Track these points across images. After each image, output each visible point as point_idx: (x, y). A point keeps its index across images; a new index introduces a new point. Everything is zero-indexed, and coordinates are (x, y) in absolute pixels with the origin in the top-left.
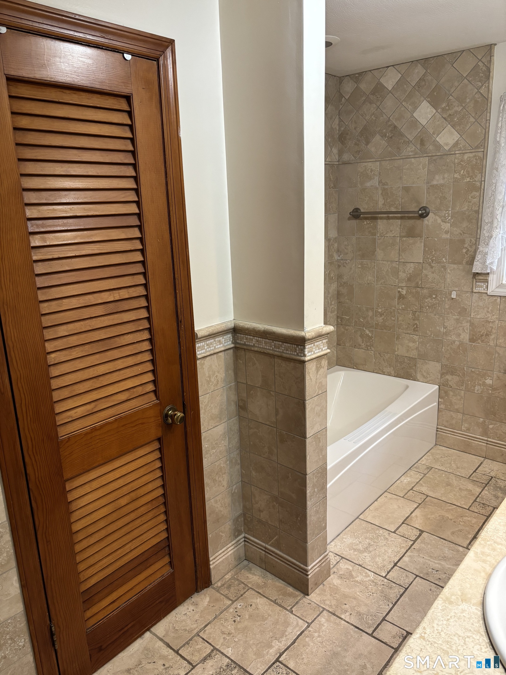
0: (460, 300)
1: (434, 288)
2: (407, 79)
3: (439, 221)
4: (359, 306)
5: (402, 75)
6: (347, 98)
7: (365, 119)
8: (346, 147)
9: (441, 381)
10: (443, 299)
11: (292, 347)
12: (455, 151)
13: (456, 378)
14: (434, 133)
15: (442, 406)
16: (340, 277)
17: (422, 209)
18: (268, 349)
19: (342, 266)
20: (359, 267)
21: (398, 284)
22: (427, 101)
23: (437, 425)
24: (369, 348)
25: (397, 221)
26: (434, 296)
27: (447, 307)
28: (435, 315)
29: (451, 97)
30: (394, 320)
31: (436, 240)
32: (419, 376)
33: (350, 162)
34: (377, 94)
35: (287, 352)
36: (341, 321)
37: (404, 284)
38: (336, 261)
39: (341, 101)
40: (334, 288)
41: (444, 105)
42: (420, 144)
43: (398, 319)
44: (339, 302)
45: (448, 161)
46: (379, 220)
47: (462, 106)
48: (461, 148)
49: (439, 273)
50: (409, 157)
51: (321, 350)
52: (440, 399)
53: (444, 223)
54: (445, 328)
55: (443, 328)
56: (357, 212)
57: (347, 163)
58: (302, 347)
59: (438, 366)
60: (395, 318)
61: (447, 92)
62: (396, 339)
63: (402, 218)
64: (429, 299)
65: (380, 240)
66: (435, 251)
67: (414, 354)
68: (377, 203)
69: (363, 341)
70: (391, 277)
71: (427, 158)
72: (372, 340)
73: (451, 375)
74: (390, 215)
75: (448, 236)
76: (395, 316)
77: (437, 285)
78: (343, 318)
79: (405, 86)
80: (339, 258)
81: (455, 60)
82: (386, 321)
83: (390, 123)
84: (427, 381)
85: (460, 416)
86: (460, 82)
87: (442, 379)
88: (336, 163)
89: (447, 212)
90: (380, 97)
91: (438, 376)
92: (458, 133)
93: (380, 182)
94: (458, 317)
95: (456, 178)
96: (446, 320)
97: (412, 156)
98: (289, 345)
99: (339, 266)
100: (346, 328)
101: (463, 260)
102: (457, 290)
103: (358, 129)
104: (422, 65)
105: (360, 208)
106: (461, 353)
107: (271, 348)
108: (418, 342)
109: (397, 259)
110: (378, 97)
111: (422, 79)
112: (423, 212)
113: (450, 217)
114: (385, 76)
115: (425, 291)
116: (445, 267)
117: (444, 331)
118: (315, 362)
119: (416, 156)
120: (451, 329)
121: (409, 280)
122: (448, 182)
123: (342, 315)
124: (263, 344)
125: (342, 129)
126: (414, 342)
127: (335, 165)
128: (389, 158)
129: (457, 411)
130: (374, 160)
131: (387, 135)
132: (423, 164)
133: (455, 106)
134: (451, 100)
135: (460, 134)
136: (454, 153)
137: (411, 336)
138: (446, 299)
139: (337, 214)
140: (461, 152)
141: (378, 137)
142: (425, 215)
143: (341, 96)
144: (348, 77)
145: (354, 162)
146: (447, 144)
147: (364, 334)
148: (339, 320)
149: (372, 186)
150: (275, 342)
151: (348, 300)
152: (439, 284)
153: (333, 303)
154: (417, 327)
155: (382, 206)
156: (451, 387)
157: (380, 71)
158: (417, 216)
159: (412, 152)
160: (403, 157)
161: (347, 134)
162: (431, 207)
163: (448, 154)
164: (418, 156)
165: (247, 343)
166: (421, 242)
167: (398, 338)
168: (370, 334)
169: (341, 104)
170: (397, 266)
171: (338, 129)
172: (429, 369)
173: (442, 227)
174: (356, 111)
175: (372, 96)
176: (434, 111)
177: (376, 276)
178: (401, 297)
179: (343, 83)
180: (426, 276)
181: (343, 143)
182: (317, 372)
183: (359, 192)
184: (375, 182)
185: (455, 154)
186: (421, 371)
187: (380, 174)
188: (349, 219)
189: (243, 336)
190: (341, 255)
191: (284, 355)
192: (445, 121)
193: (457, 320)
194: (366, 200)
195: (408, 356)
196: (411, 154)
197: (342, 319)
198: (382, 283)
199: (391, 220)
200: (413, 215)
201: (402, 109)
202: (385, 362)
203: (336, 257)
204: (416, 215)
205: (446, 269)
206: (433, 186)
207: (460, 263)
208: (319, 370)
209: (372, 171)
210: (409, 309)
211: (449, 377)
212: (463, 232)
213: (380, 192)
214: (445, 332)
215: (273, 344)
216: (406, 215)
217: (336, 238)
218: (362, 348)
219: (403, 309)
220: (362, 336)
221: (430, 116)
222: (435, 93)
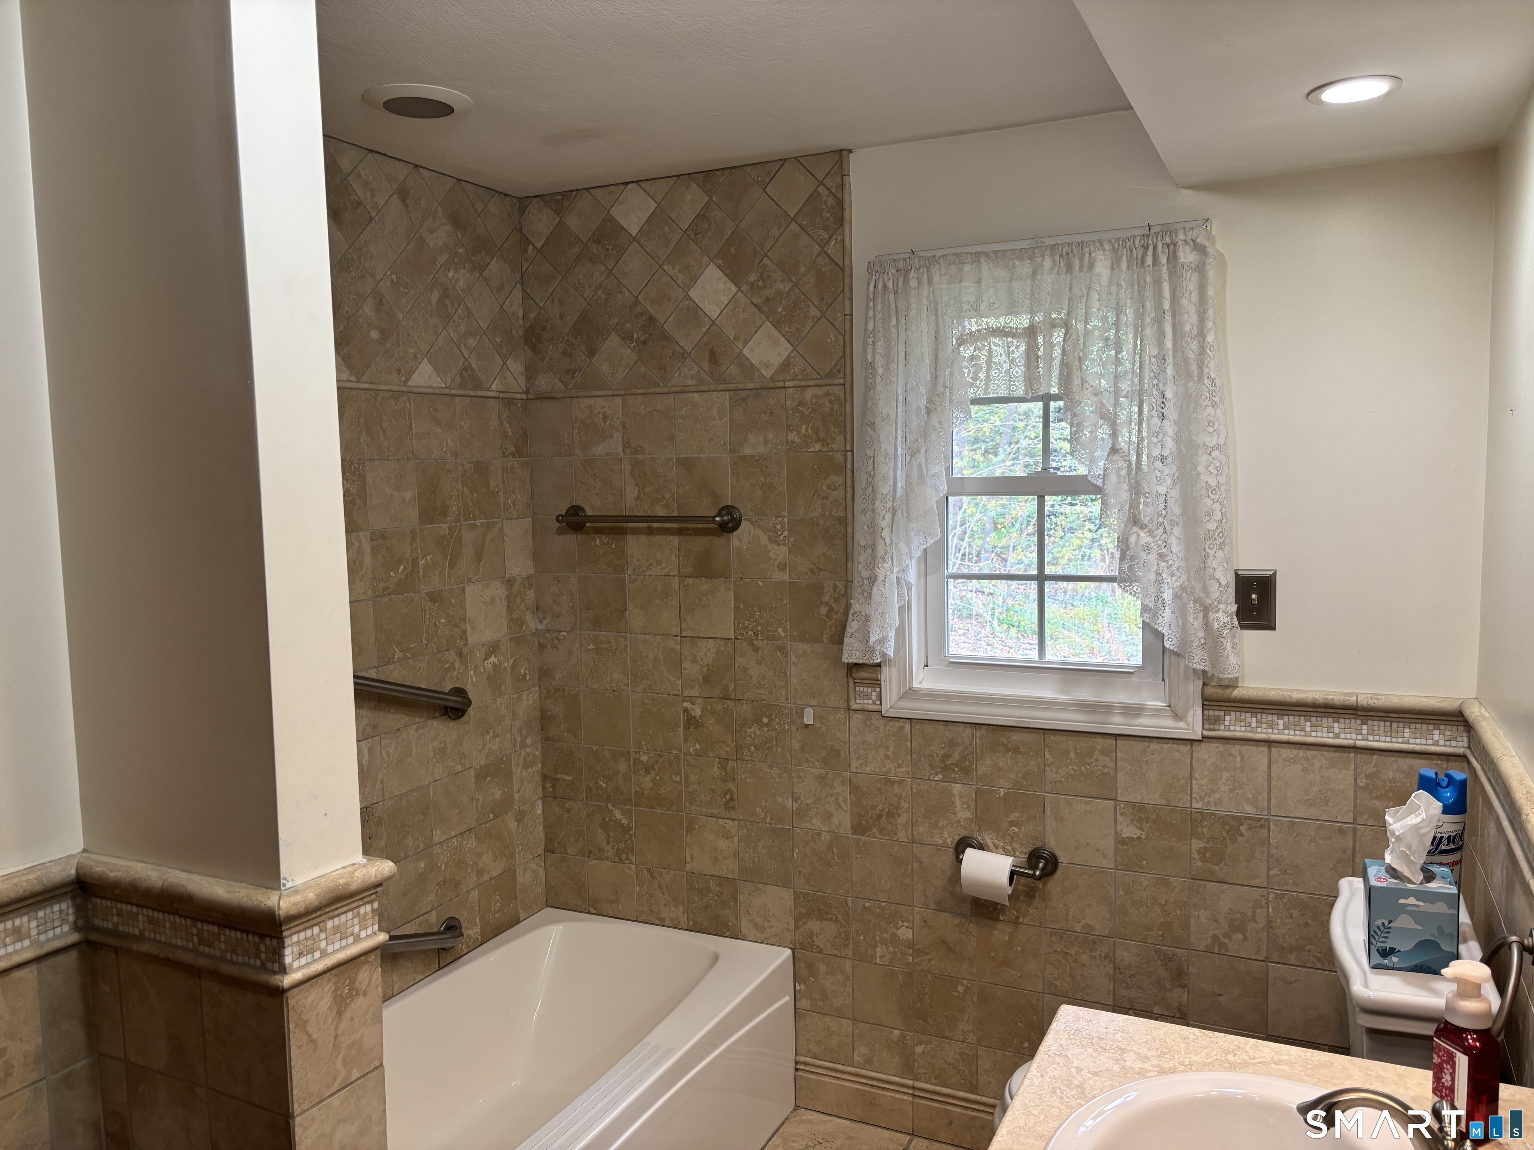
0: (824, 729)
1: (765, 700)
2: (670, 214)
3: (764, 539)
4: (594, 748)
5: (659, 204)
6: (539, 245)
7: (582, 296)
8: (542, 360)
9: (797, 939)
10: (787, 728)
11: (248, 940)
12: (785, 381)
13: (831, 929)
14: (736, 339)
15: (804, 1003)
16: (545, 673)
17: (723, 512)
18: (182, 948)
19: (549, 646)
20: (589, 650)
21: (682, 692)
22: (715, 264)
23: (797, 1054)
24: (624, 856)
25: (671, 537)
26: (765, 720)
27: (796, 746)
28: (771, 767)
29: (766, 261)
30: (679, 783)
31: (760, 584)
32: (745, 926)
33: (554, 395)
34: (606, 242)
35: (235, 958)
36: (553, 787)
37: (695, 692)
38: (533, 635)
39: (526, 251)
40: (531, 702)
41: (752, 277)
42: (710, 360)
43: (687, 778)
44: (547, 739)
45: (772, 402)
46: (628, 536)
47: (792, 281)
48: (797, 375)
49: (773, 664)
50: (686, 389)
51: (350, 940)
52: (797, 984)
53: (774, 545)
54: (796, 799)
55: (791, 800)
56: (577, 514)
57: (546, 398)
58: (275, 943)
59: (786, 897)
60: (681, 778)
61: (758, 249)
62: (687, 831)
63: (680, 532)
64: (755, 728)
65: (633, 583)
66: (760, 612)
67: (729, 868)
68: (621, 496)
69: (608, 837)
70: (666, 675)
71: (727, 393)
72: (631, 835)
73: (818, 919)
74: (655, 525)
75: (785, 576)
76: (680, 771)
77: (771, 693)
78: (558, 779)
79: (666, 229)
80: (540, 627)
81: (769, 179)
82: (660, 786)
83: (638, 310)
84: (765, 939)
85: (847, 1026)
86: (784, 228)
87: (798, 932)
88: (518, 396)
89: (780, 519)
90: (612, 249)
91: (788, 924)
92: (788, 341)
93: (626, 445)
94: (822, 771)
95: (793, 442)
96: (796, 780)
97: (692, 389)
98: (238, 935)
99: (542, 647)
100: (567, 805)
101: (822, 633)
102: (816, 704)
103: (569, 318)
104: (699, 185)
105: (584, 506)
106: (837, 862)
107: (190, 946)
108: (736, 839)
109: (676, 631)
110: (608, 249)
111: (701, 216)
112: (725, 518)
113: (786, 532)
114: (622, 203)
115: (744, 707)
116: (785, 648)
117: (794, 808)
118: (329, 980)
119: (702, 388)
120: (809, 801)
121: (707, 680)
122: (775, 451)
123: (556, 772)
124: (168, 932)
125: (532, 316)
126: (728, 837)
127: (516, 402)
128: (642, 391)
129: (840, 1014)
130: (610, 393)
131: (635, 336)
132: (718, 407)
133: (776, 281)
134: (767, 265)
135: (792, 342)
136: (781, 384)
137: (721, 821)
138: (793, 727)
139: (530, 519)
140: (796, 383)
141: (613, 341)
142: (730, 525)
143: (525, 241)
144: (538, 199)
145: (562, 395)
146: (767, 365)
147: (610, 820)
148: (548, 785)
149: (607, 454)
150: (199, 925)
151: (568, 732)
152: (775, 691)
153: (529, 741)
154: (731, 798)
155: (634, 503)
156: (821, 952)
157: (610, 192)
158: (715, 528)
159: (692, 379)
160: (674, 389)
161: (544, 329)
162: (745, 508)
163: (769, 387)
164: (706, 388)
165: (121, 928)
166: (728, 589)
167: (690, 828)
168: (624, 821)
169: (527, 260)
170: (678, 647)
171: (521, 315)
172: (766, 905)
173: (770, 554)
174: (560, 277)
175: (595, 245)
176: (734, 289)
177: (631, 672)
178: (691, 722)
179: (527, 211)
180: (745, 670)
181: (534, 349)
182: (340, 1014)
183: (578, 468)
184: (614, 445)
185: (786, 388)
186: (748, 912)
187: (624, 427)
188: (559, 532)
189: (109, 903)
190: (544, 618)
191: (226, 969)
192: (758, 312)
193: (822, 778)
194: (595, 487)
195: (717, 874)
196: (690, 382)
197: (555, 781)
198: (644, 689)
199: (658, 537)
200: (705, 525)
201: (665, 279)
202: (663, 893)
203: (532, 624)
204: (712, 525)
205: (787, 654)
206: (744, 459)
207: (818, 640)
208: (347, 1005)
209: (605, 418)
210: (711, 754)
211: (814, 925)
212: (817, 567)
213: (627, 468)
214: (797, 808)
215: (194, 931)
216: (691, 525)
217: (529, 578)
218: (607, 859)
219: (698, 754)
220: (604, 826)
221: (725, 300)
222: (732, 250)
